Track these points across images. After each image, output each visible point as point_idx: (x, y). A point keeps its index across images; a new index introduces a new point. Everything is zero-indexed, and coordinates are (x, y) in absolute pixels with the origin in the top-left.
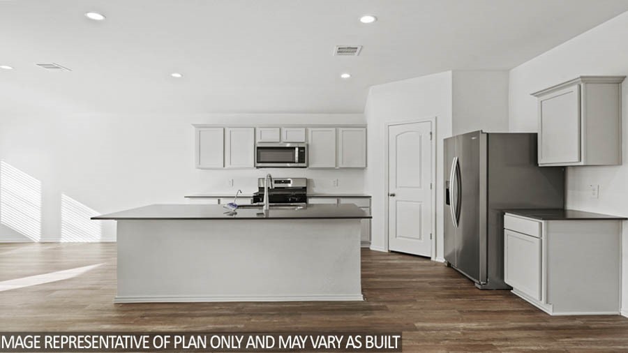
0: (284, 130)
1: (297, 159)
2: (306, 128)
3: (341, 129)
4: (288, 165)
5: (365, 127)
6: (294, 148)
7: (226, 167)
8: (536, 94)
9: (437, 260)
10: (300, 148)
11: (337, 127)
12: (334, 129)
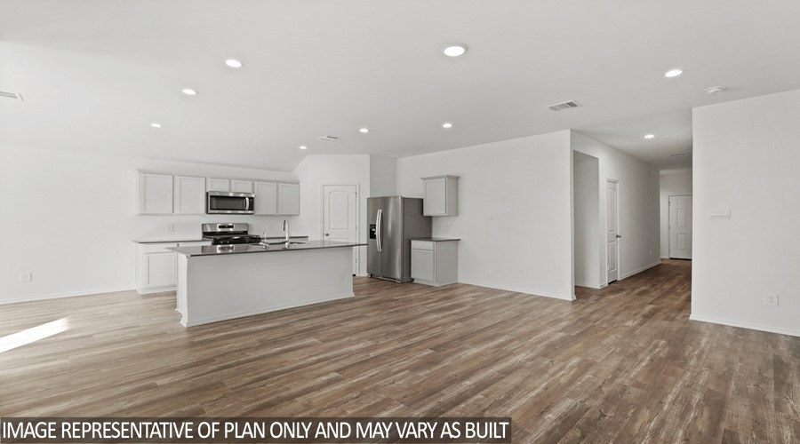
0: (233, 182)
1: (247, 208)
2: (253, 181)
3: (281, 184)
4: (240, 212)
5: (298, 183)
6: (244, 198)
7: (175, 213)
8: (423, 179)
9: (361, 275)
10: (249, 198)
11: (277, 182)
12: (275, 184)
